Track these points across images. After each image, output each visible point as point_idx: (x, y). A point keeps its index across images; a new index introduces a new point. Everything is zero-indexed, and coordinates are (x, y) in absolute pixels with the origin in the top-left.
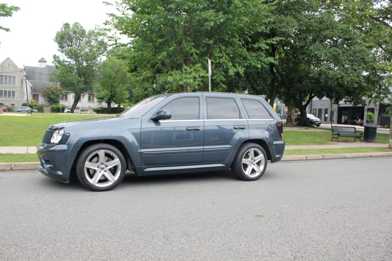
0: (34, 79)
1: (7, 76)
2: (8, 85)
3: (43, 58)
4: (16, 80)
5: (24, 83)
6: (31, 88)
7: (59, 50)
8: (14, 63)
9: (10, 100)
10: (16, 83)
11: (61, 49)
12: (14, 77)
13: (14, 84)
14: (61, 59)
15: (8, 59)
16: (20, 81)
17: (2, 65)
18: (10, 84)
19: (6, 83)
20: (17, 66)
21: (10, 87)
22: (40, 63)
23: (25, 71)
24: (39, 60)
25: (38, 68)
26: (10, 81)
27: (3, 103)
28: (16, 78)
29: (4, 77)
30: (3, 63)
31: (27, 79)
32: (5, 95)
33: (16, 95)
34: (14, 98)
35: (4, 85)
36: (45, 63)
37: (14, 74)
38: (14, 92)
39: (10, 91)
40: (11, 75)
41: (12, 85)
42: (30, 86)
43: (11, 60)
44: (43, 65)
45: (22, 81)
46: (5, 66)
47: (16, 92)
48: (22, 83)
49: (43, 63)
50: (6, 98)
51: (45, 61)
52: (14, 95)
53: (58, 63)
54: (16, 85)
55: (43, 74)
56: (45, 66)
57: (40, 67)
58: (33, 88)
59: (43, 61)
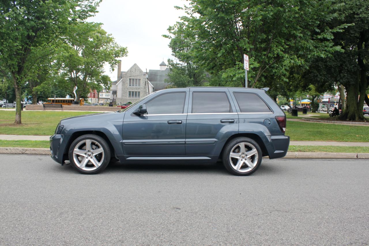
0: (156, 81)
1: (134, 79)
2: (135, 87)
3: (163, 62)
4: (141, 82)
5: (147, 85)
6: (153, 88)
7: (173, 55)
8: (139, 67)
9: (137, 99)
10: (141, 85)
11: (174, 53)
12: (140, 79)
13: (140, 86)
14: (175, 62)
15: (135, 65)
16: (144, 83)
17: (131, 70)
18: (136, 86)
19: (133, 85)
20: (141, 70)
21: (136, 88)
22: (161, 66)
23: (147, 74)
24: (160, 64)
25: (159, 71)
26: (136, 83)
27: (131, 101)
28: (141, 80)
29: (132, 79)
30: (131, 68)
31: (150, 81)
32: (133, 95)
33: (141, 95)
34: (139, 97)
35: (132, 86)
36: (165, 66)
37: (140, 78)
38: (139, 92)
39: (137, 92)
40: (137, 78)
41: (138, 87)
42: (152, 87)
43: (138, 66)
44: (164, 68)
45: (146, 82)
46: (133, 71)
47: (141, 92)
48: (145, 85)
49: (163, 67)
50: (133, 98)
51: (165, 64)
52: (139, 95)
53: (172, 66)
54: (141, 87)
55: (164, 76)
56: (165, 69)
57: (161, 70)
58: (154, 88)
59: (163, 64)
